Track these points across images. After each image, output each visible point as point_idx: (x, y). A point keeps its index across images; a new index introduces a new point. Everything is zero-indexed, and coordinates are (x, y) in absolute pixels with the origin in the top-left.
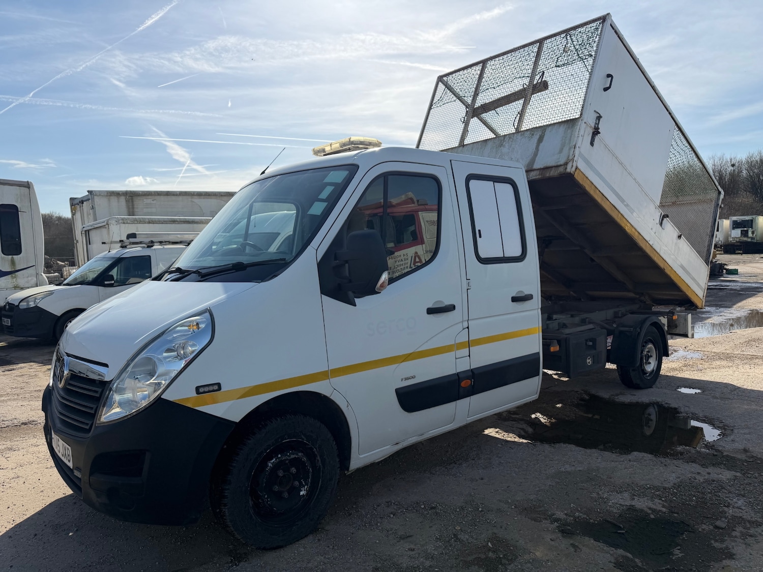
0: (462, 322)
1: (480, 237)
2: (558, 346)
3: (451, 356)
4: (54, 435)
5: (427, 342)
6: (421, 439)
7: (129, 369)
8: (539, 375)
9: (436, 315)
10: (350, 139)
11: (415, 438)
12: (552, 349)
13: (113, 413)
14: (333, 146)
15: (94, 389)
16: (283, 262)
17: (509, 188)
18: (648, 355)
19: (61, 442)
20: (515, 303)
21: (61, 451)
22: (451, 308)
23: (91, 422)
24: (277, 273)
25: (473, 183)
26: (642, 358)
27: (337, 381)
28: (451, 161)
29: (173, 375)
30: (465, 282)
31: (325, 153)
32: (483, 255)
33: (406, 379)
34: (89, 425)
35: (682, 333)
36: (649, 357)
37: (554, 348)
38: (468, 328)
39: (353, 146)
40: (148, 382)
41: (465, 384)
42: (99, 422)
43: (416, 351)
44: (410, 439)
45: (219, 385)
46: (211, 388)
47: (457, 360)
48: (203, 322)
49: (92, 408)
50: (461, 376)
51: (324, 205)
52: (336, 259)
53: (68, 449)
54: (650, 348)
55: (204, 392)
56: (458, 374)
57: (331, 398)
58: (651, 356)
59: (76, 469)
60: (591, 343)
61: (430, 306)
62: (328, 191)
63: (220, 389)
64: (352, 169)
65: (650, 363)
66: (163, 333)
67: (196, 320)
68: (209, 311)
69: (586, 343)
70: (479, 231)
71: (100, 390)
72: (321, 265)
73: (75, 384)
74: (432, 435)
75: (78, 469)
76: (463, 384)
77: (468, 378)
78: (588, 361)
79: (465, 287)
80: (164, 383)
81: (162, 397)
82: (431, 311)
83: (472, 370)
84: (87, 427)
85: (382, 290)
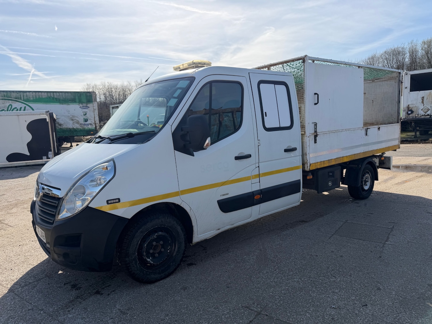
0: (255, 164)
1: (266, 116)
2: (312, 176)
3: (249, 182)
4: (36, 226)
5: (235, 175)
6: (233, 226)
7: (72, 191)
8: (300, 192)
9: (240, 160)
10: (193, 61)
11: (229, 226)
12: (308, 178)
13: (64, 214)
14: (184, 66)
15: (55, 202)
16: (153, 133)
17: (283, 87)
18: (366, 180)
19: (40, 229)
20: (286, 153)
21: (40, 234)
22: (249, 156)
23: (54, 219)
24: (150, 139)
25: (262, 85)
26: (362, 182)
27: (184, 197)
28: (249, 73)
29: (94, 194)
30: (257, 141)
31: (180, 69)
32: (267, 126)
33: (223, 195)
34: (53, 220)
35: (387, 167)
36: (366, 182)
37: (310, 177)
38: (259, 167)
39: (195, 65)
40: (82, 198)
41: (257, 197)
42: (57, 219)
43: (229, 180)
44: (226, 227)
45: (119, 199)
46: (115, 201)
47: (252, 184)
48: (109, 166)
49: (54, 212)
50: (254, 193)
51: (176, 100)
52: (182, 130)
53: (43, 233)
54: (367, 176)
55: (111, 203)
56: (253, 192)
57: (181, 205)
58: (368, 181)
59: (47, 243)
60: (331, 174)
61: (237, 155)
62: (179, 92)
63: (119, 201)
64: (191, 79)
65: (367, 185)
66: (88, 172)
67: (106, 165)
68: (113, 160)
69: (328, 174)
70: (266, 113)
71: (57, 202)
72: (174, 134)
73: (45, 199)
74: (239, 224)
75: (48, 243)
76: (255, 198)
77: (259, 194)
78: (329, 184)
79: (257, 145)
80: (90, 199)
81: (89, 206)
82: (237, 158)
83: (261, 190)
84: (52, 222)
85: (207, 147)
